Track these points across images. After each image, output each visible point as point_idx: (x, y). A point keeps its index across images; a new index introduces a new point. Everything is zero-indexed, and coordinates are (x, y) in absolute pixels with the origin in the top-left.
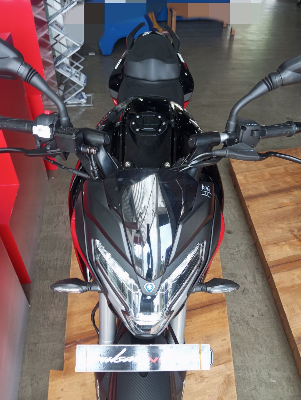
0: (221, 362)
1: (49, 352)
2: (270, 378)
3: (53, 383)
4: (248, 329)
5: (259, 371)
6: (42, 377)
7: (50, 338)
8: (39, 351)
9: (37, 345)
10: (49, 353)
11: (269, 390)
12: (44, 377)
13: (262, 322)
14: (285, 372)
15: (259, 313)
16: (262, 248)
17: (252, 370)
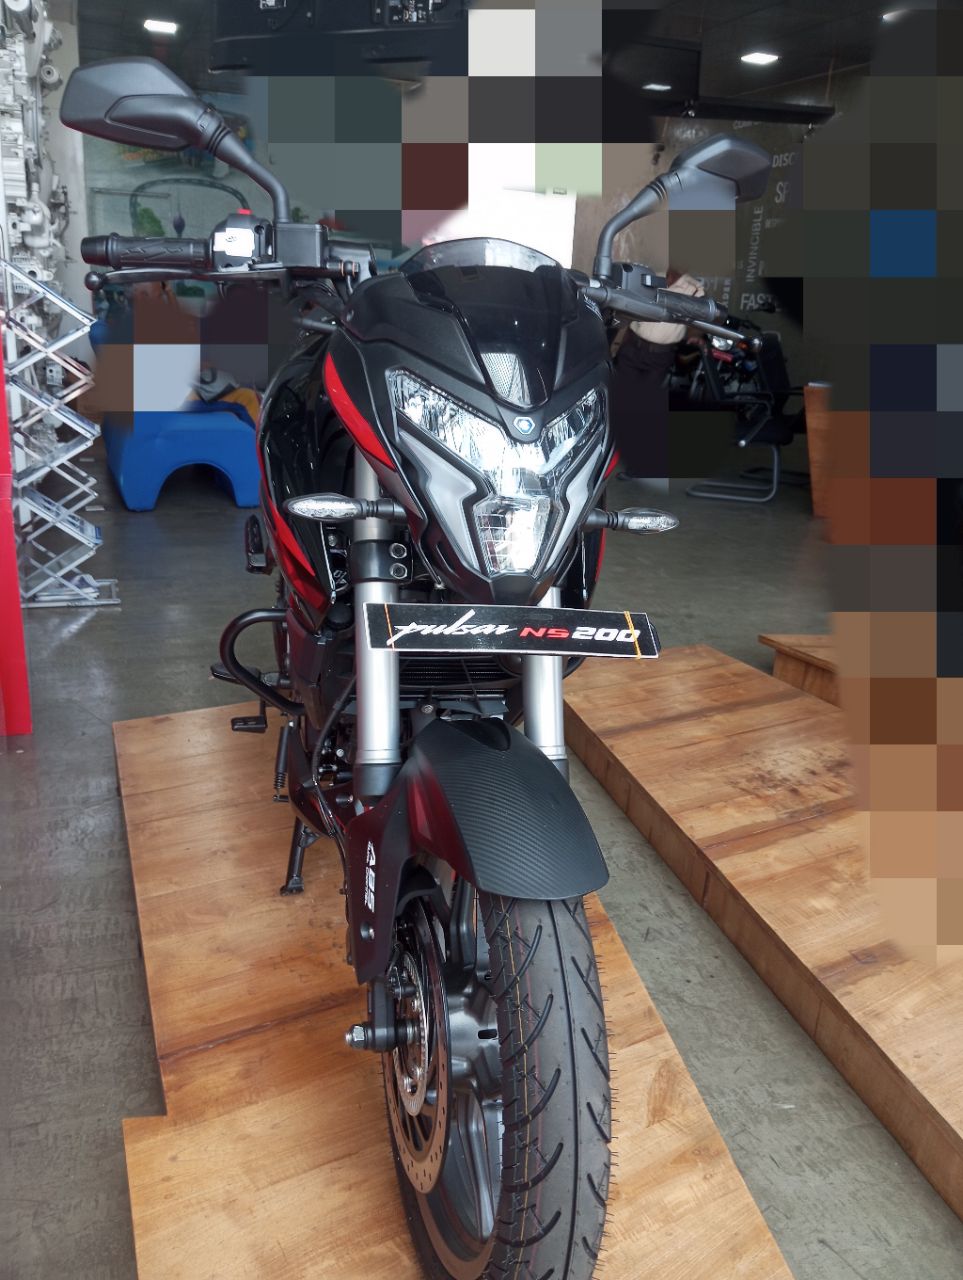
0: (638, 1038)
1: (84, 1138)
2: (777, 1102)
3: (141, 1146)
4: (682, 1009)
5: (741, 1092)
6: (74, 1202)
7: (83, 1106)
8: (51, 1140)
9: (40, 1127)
10: (87, 1142)
11: (783, 1127)
12: (81, 1201)
13: (715, 991)
14: (810, 1082)
15: (701, 975)
16: (672, 816)
17: (722, 1094)
